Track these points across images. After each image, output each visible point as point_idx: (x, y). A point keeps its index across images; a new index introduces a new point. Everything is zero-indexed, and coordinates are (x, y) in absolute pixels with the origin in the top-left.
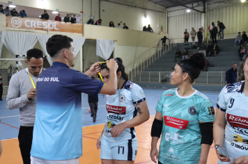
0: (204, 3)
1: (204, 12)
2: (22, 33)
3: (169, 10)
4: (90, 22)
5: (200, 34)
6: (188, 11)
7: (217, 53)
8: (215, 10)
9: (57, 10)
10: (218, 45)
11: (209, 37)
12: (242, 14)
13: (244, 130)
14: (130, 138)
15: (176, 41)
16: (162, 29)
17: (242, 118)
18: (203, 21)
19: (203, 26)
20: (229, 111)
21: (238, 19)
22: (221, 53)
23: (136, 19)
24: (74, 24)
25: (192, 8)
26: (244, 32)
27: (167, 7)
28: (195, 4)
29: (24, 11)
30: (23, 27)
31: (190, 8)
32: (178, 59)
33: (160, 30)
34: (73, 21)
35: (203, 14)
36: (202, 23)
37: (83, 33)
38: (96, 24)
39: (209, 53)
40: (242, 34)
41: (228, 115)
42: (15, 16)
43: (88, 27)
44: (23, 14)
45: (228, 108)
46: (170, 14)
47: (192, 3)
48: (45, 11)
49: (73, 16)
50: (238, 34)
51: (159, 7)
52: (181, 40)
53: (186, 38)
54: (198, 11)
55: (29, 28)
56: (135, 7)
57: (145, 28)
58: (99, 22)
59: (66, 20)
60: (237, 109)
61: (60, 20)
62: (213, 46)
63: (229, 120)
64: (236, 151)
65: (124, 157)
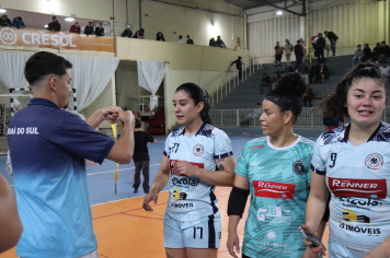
0: (304, 1)
1: (304, 14)
2: (19, 54)
3: (249, 12)
4: (127, 34)
5: (299, 49)
6: (280, 13)
7: (326, 78)
8: (320, 12)
9: (73, 16)
10: (327, 65)
11: (312, 54)
12: (362, 17)
13: (357, 200)
14: (211, 213)
15: (261, 61)
16: (238, 42)
17: (352, 181)
18: (302, 29)
19: (302, 36)
20: (330, 173)
21: (357, 24)
22: (332, 77)
23: (198, 28)
24: (100, 38)
25: (285, 9)
26: (367, 45)
27: (246, 8)
28: (290, 3)
29: (20, 18)
30: (20, 43)
31: (282, 9)
32: (266, 89)
33: (235, 44)
34: (99, 32)
35: (302, 18)
36: (301, 33)
37: (115, 51)
38: (135, 37)
39: (314, 79)
40: (362, 48)
41: (331, 180)
42: (6, 25)
43: (122, 42)
44: (18, 23)
45: (328, 169)
46: (251, 19)
48: (54, 17)
49: (98, 25)
50: (356, 49)
51: (233, 8)
54: (295, 13)
55: (30, 45)
56: (197, 8)
57: (212, 42)
58: (140, 34)
59: (88, 31)
60: (343, 167)
61: (78, 31)
62: (319, 68)
63: (333, 188)
64: (348, 235)
65: (204, 243)
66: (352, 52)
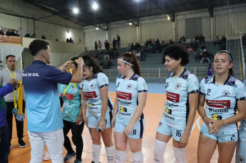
0: (107, 24)
1: (108, 30)
3: (84, 27)
4: (27, 36)
6: (97, 29)
8: (114, 29)
15: (90, 49)
16: (80, 40)
18: (107, 36)
23: (62, 34)
25: (100, 27)
26: (132, 43)
28: (102, 25)
31: (98, 27)
36: (106, 38)
37: (22, 44)
38: (32, 37)
39: (112, 57)
43: (25, 40)
46: (85, 31)
47: (100, 24)
51: (77, 26)
52: (94, 49)
53: (96, 47)
54: (104, 29)
56: (61, 25)
57: (67, 40)
61: (3, 34)
62: (114, 52)
66: (127, 46)
